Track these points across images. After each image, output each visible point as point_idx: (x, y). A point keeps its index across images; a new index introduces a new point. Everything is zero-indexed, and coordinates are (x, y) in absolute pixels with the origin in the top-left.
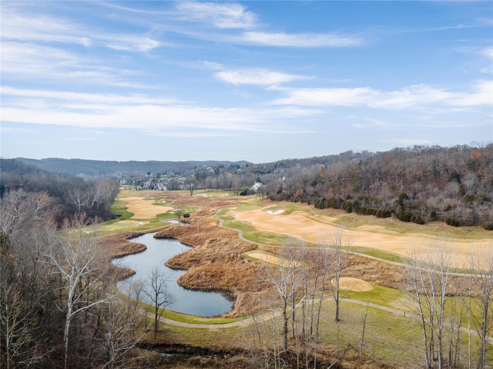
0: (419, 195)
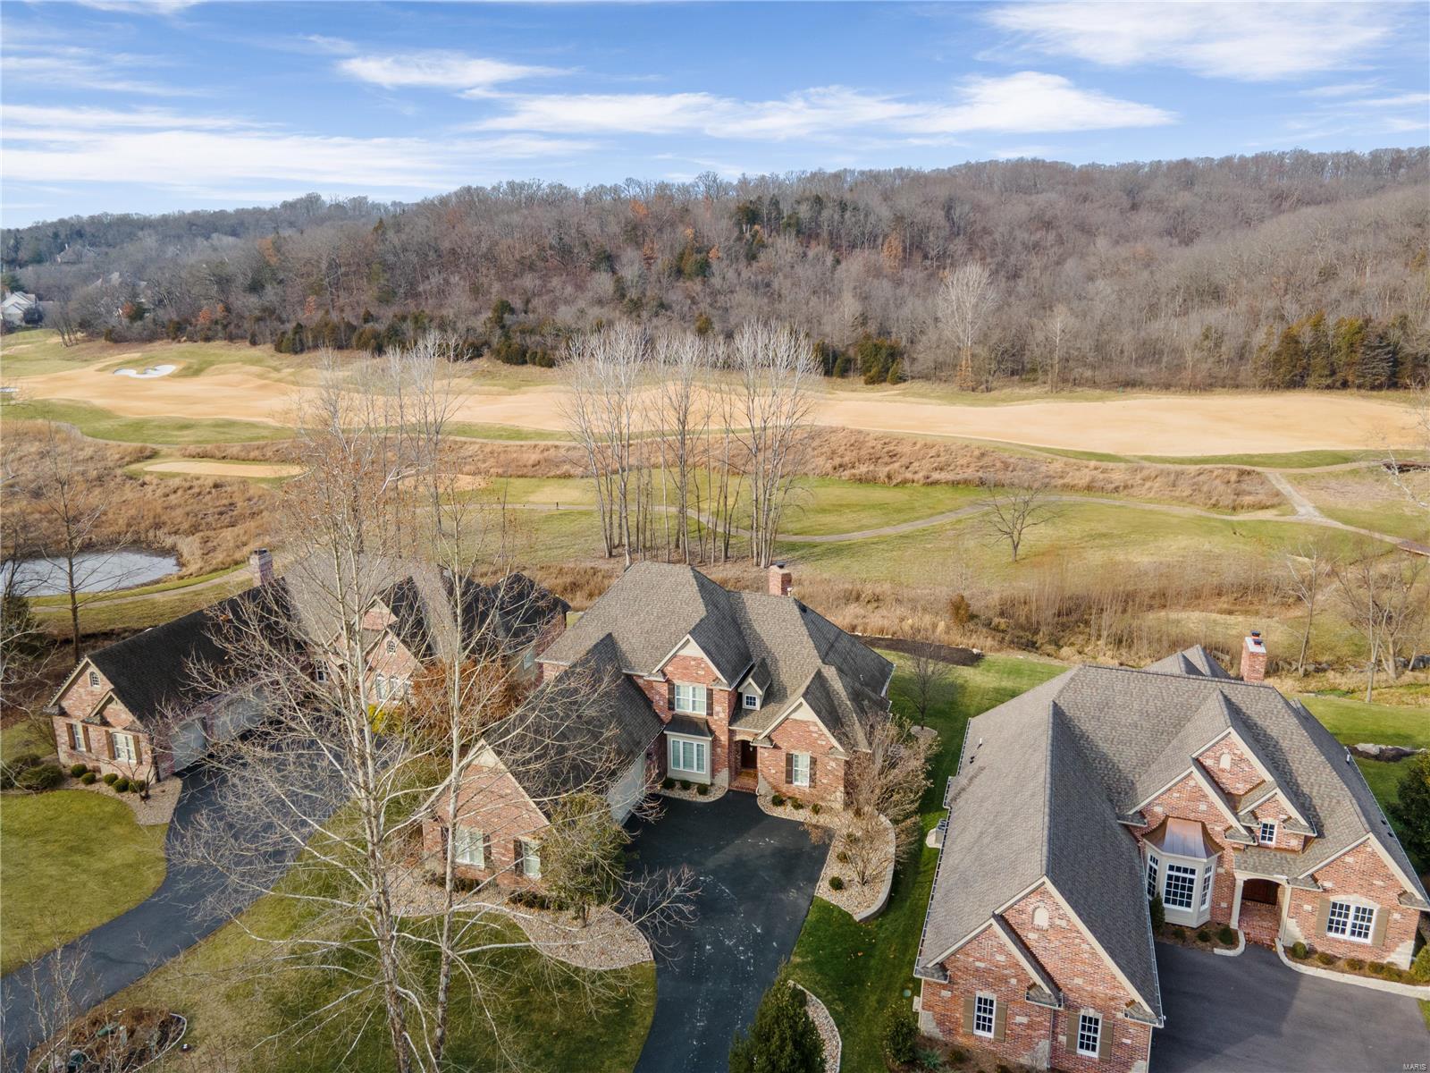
0: (535, 302)
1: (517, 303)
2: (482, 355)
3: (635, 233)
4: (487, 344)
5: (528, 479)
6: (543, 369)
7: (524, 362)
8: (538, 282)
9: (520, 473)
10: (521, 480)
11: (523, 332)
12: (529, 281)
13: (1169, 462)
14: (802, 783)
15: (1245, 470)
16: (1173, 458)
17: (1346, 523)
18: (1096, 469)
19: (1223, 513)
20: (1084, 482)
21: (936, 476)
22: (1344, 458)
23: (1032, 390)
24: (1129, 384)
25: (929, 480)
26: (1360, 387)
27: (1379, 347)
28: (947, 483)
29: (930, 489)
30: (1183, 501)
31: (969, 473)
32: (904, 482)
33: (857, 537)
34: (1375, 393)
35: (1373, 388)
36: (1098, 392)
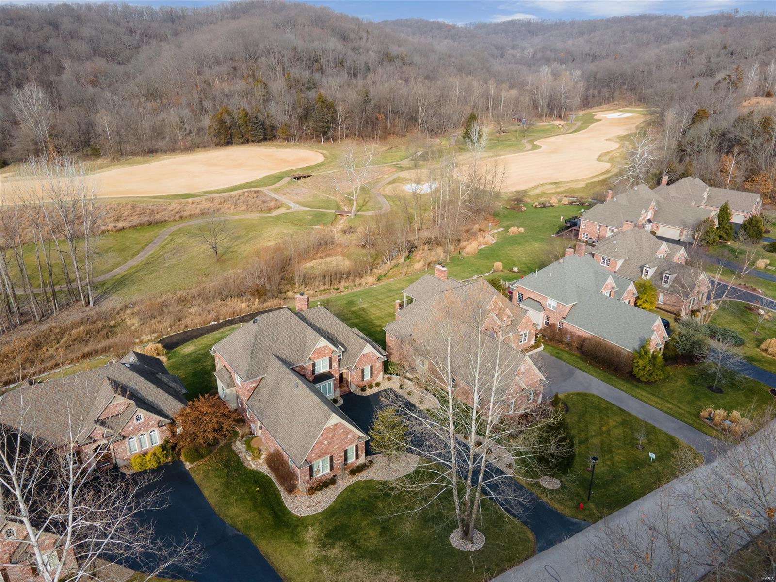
13: (221, 192)
14: (367, 377)
15: (253, 189)
16: (218, 190)
17: (312, 207)
18: (193, 203)
19: (266, 214)
20: (198, 211)
21: (120, 225)
22: (280, 177)
23: (100, 161)
24: (152, 152)
25: (118, 228)
26: (253, 141)
28: (130, 227)
29: (122, 233)
30: (248, 211)
31: (136, 220)
32: (103, 232)
33: (120, 271)
34: (260, 144)
35: (259, 141)
36: (139, 158)
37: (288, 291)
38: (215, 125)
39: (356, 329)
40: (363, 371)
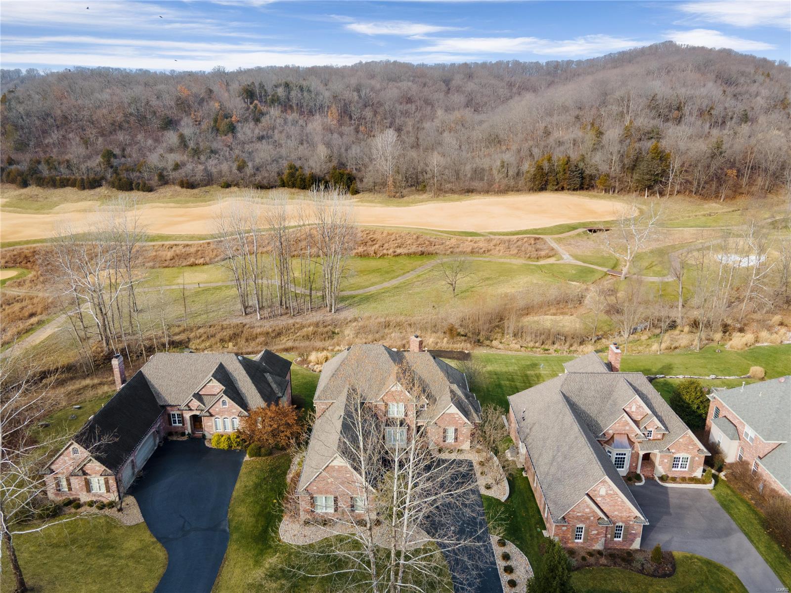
0: (128, 150)
1: (117, 151)
2: (101, 186)
3: (183, 105)
4: (103, 178)
5: (170, 268)
6: (145, 193)
7: (131, 189)
8: (127, 137)
9: (164, 265)
10: (167, 269)
11: (127, 170)
12: (121, 136)
13: (504, 235)
14: (450, 440)
15: (536, 236)
16: (503, 232)
17: (584, 262)
18: (471, 241)
19: (534, 261)
20: (469, 250)
21: (399, 251)
22: (573, 228)
23: (425, 196)
24: (470, 191)
25: (396, 254)
26: (568, 189)
27: (576, 171)
28: (405, 254)
29: (397, 258)
30: (515, 256)
31: (413, 249)
32: (384, 255)
33: (373, 289)
34: (575, 192)
35: (574, 190)
36: (456, 196)
37: (496, 339)
38: (532, 170)
39: (455, 385)
40: (445, 431)
